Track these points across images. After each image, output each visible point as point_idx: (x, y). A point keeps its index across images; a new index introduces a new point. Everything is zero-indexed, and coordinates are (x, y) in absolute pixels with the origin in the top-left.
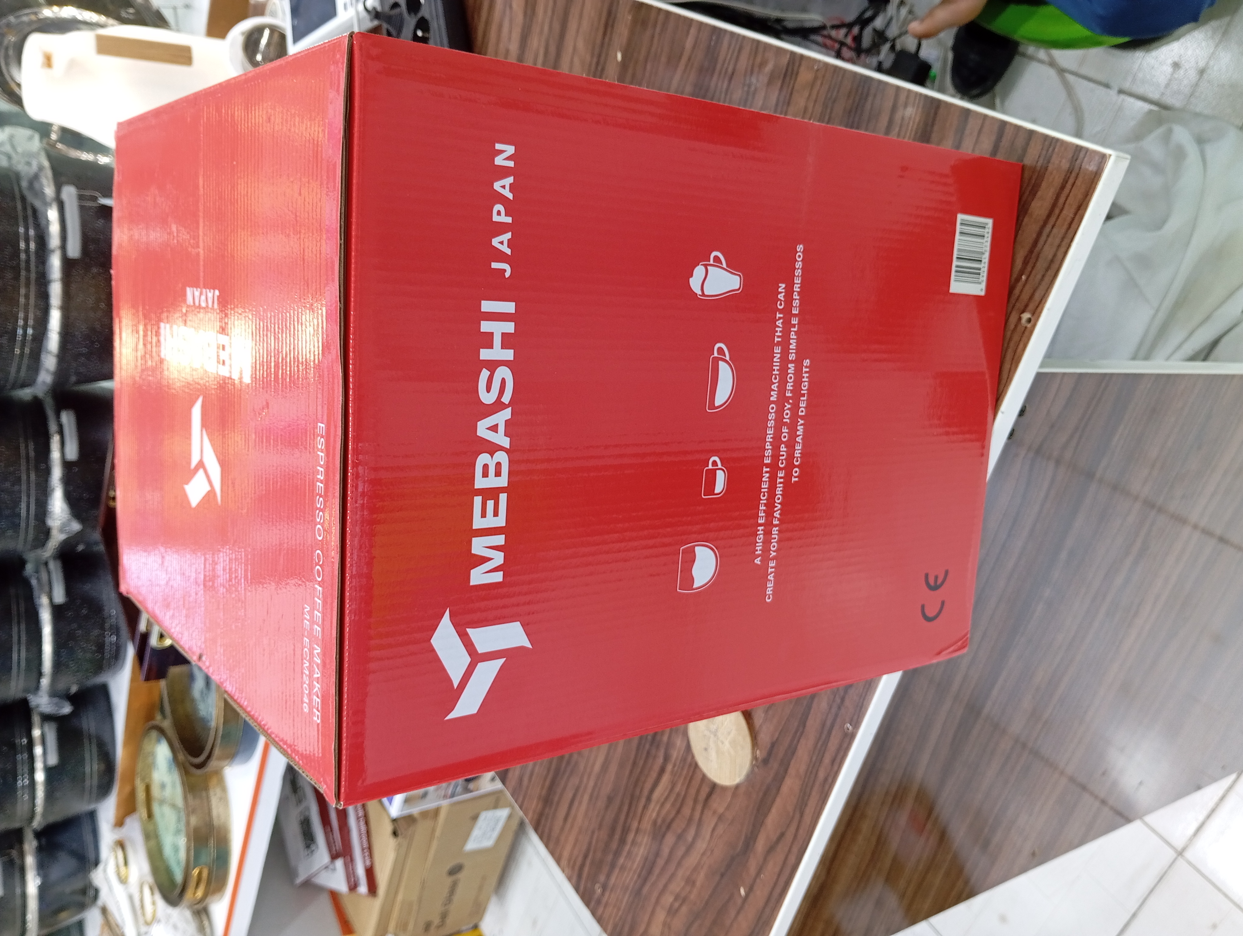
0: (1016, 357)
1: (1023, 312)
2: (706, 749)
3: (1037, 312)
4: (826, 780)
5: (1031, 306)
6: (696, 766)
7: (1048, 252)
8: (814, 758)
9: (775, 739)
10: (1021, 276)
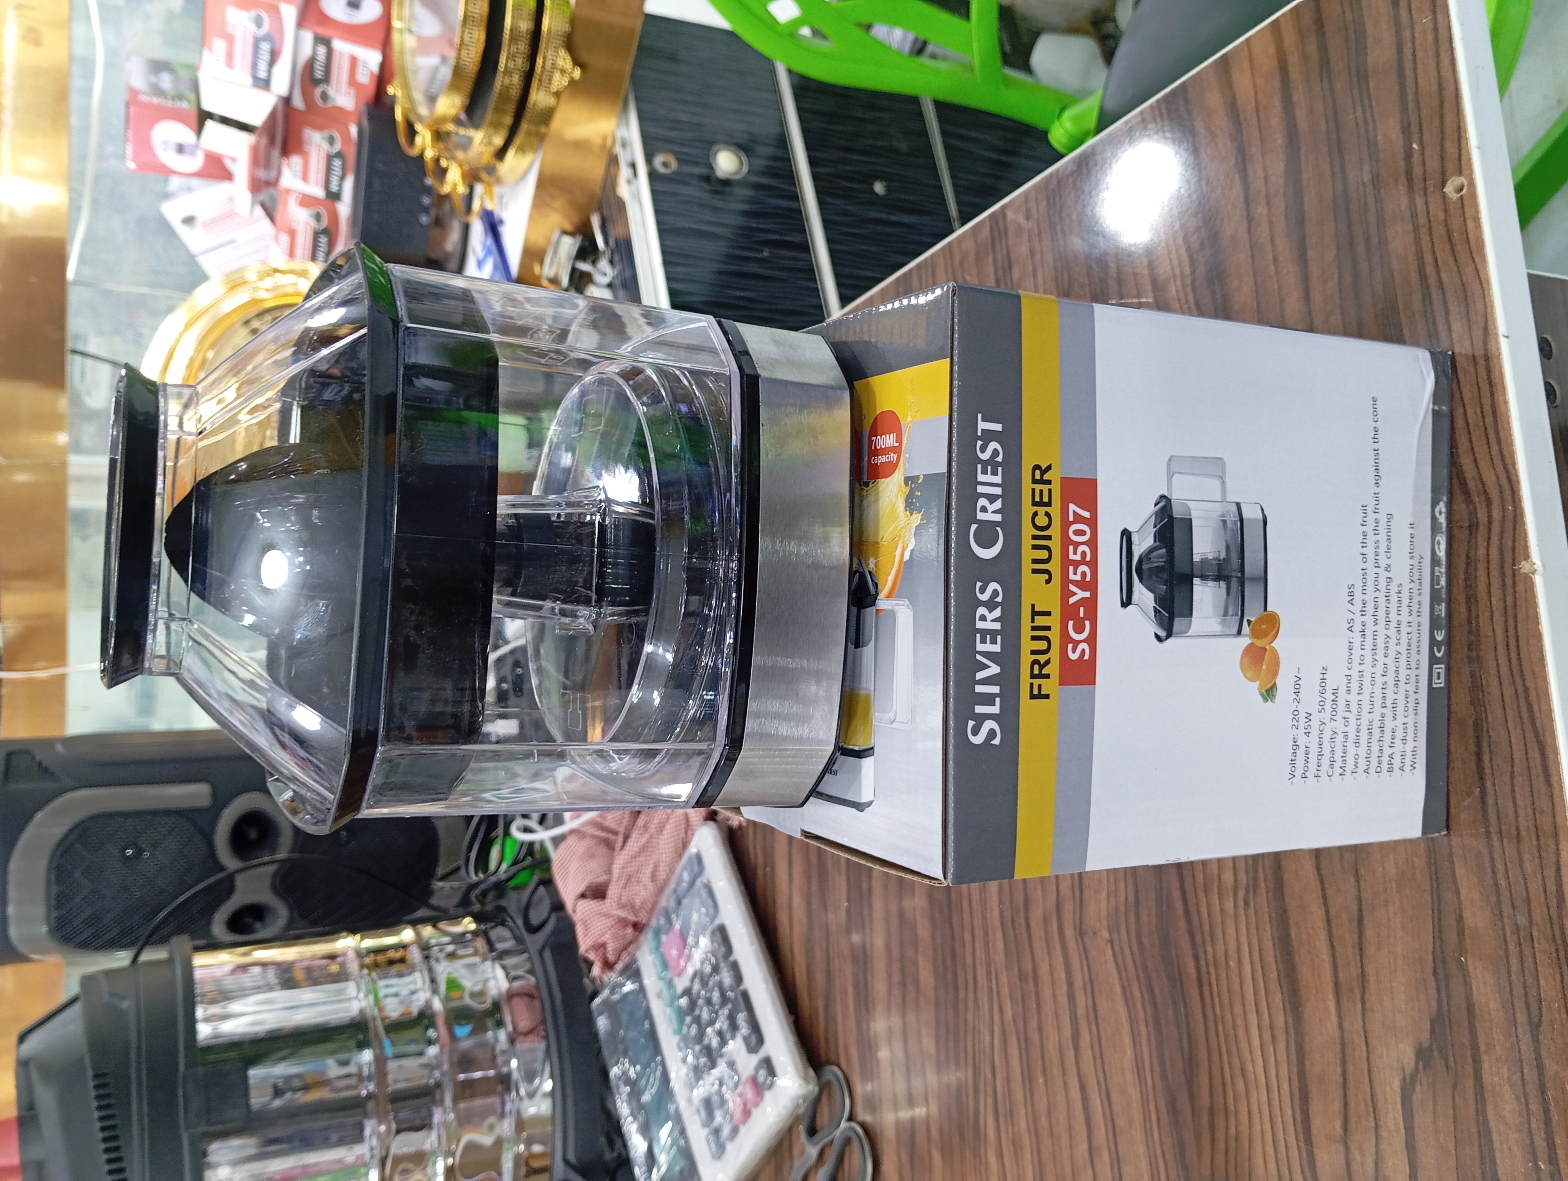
0: (1474, 248)
1: (1443, 185)
3: (1462, 165)
5: (1450, 166)
7: (1428, 84)
10: (1411, 148)
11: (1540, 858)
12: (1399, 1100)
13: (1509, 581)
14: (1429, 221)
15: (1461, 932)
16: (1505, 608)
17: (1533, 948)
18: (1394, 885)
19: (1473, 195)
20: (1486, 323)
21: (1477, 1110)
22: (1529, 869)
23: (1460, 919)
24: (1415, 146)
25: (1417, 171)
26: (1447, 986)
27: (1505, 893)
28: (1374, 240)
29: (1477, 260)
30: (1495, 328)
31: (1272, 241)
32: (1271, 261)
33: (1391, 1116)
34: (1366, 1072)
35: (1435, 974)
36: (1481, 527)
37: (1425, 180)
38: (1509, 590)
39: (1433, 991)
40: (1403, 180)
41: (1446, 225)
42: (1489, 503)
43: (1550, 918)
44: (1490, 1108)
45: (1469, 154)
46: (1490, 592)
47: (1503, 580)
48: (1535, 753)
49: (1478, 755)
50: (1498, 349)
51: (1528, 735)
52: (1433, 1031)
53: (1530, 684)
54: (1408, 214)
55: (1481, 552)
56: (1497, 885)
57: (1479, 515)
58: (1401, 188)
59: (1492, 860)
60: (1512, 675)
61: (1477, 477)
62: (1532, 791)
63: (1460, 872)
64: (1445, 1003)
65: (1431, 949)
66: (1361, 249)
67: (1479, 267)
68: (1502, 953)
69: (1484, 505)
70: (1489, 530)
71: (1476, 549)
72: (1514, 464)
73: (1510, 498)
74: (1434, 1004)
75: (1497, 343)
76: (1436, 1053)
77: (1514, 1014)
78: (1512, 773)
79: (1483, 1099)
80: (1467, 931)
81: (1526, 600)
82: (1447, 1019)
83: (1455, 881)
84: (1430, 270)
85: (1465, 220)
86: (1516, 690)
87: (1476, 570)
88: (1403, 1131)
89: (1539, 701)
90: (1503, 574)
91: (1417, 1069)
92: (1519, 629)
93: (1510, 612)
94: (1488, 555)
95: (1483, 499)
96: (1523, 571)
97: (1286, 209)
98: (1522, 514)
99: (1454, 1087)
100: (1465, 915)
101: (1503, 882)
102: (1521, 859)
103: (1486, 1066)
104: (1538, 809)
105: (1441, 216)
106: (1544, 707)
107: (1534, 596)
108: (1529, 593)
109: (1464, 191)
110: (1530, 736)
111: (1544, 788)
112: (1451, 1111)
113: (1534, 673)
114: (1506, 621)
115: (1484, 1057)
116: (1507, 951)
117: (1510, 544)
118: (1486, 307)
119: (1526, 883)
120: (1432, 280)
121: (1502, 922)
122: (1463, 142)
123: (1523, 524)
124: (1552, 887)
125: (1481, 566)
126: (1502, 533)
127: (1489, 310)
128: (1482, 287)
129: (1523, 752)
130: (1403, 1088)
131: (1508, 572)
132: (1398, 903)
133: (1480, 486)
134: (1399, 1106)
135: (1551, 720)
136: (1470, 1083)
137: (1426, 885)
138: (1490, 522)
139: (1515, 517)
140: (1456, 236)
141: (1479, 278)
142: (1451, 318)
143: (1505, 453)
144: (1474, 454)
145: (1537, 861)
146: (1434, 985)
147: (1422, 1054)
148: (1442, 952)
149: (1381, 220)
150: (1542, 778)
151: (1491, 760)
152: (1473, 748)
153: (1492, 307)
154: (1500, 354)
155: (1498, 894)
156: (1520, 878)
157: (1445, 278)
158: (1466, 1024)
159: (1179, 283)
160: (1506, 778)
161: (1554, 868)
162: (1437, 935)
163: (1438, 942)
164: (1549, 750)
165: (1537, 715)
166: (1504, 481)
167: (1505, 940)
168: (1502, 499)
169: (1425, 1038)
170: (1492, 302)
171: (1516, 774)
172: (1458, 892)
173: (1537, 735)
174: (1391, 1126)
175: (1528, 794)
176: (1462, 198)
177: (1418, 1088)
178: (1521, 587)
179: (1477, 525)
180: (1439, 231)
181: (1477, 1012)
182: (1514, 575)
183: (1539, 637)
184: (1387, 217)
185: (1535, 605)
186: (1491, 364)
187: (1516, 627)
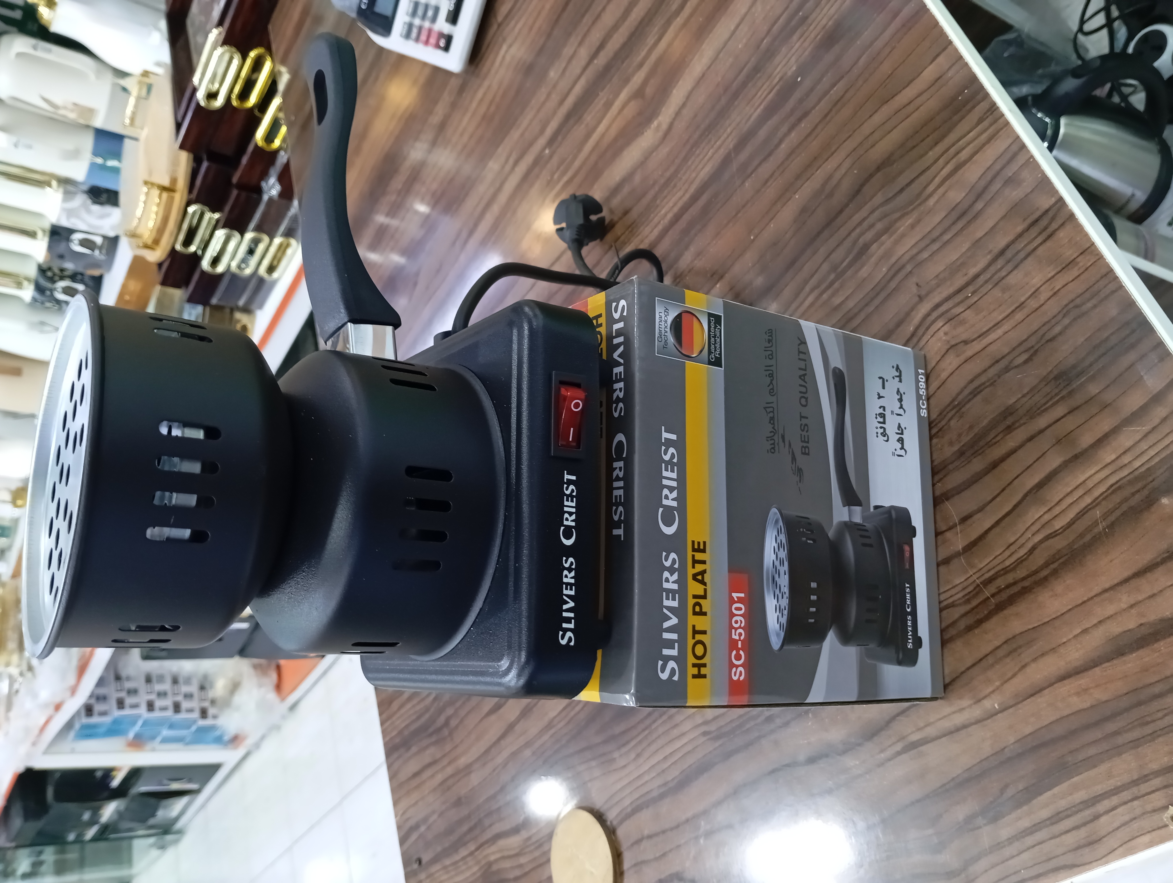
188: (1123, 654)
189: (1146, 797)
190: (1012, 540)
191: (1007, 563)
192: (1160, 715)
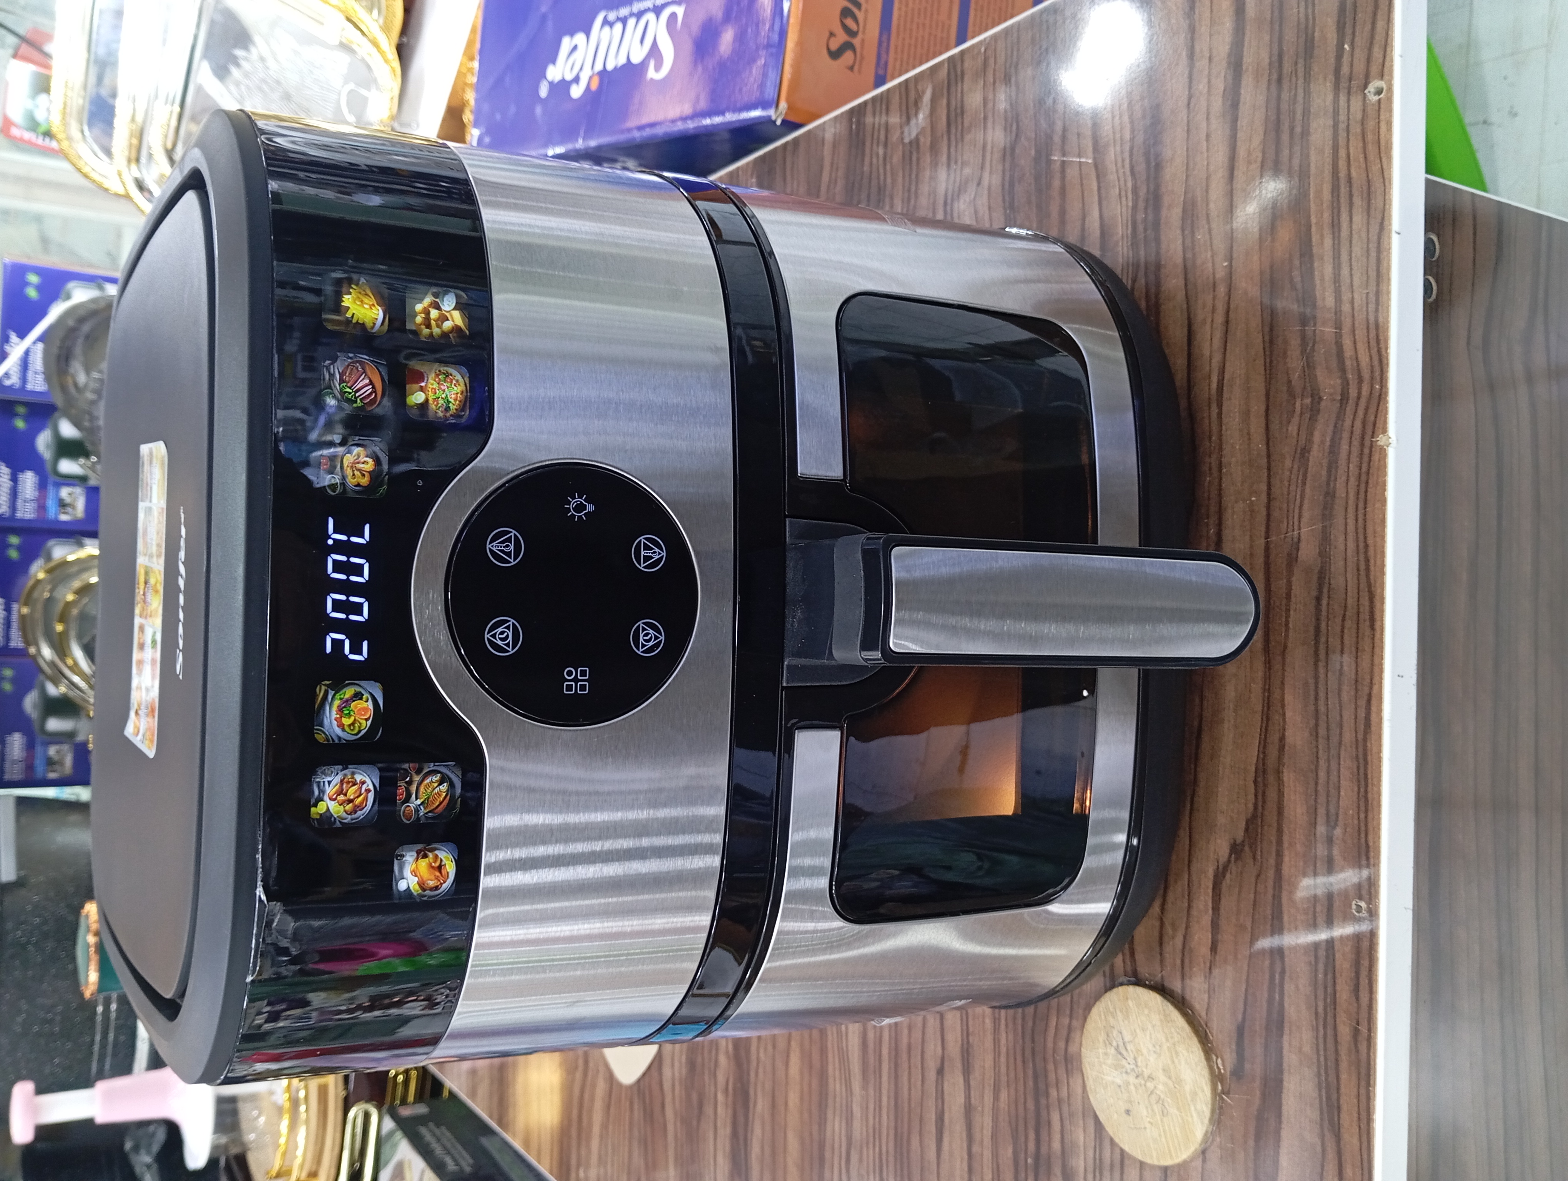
0: (1383, 148)
1: (1366, 86)
2: (1128, 1112)
3: (1384, 71)
4: (1356, 1032)
5: (1374, 69)
6: (1122, 1151)
8: (1321, 1009)
9: (1240, 1017)
10: (1343, 48)
11: (1356, 690)
12: (1211, 886)
13: (1366, 451)
14: (1349, 119)
15: (1282, 748)
16: (1360, 474)
17: (1339, 764)
18: (1231, 706)
19: (1390, 99)
20: (1383, 218)
21: (1274, 896)
22: (1345, 697)
23: (1282, 738)
24: (1346, 46)
25: (1345, 70)
26: (1264, 793)
27: (1323, 718)
28: (1298, 129)
29: (1383, 160)
30: (1390, 224)
31: (1208, 119)
32: (1204, 138)
33: (1202, 898)
34: (1186, 862)
35: (1255, 782)
36: (1350, 401)
37: (1350, 80)
38: (1366, 459)
39: (1251, 797)
40: (1331, 77)
41: (1362, 124)
42: (1360, 380)
43: (1357, 740)
44: (1284, 895)
45: (1392, 61)
46: (1349, 459)
47: (1362, 450)
48: (1365, 601)
49: (1318, 599)
50: (1389, 244)
51: (1362, 586)
52: (1247, 830)
53: (1370, 541)
54: (1331, 110)
55: (1348, 423)
56: (1317, 710)
57: (1350, 391)
58: (1328, 84)
59: (1317, 688)
60: (1357, 533)
61: (1354, 357)
62: (1358, 633)
63: (1288, 698)
64: (1260, 808)
65: (1255, 759)
66: (1285, 137)
67: (1385, 166)
68: (1313, 767)
69: (1356, 382)
70: (1357, 405)
71: (1343, 421)
72: (1387, 348)
73: (1378, 378)
74: (1251, 806)
75: (1390, 238)
76: (1247, 848)
77: (1315, 819)
78: (1344, 616)
79: (1280, 887)
80: (1287, 748)
81: (1378, 469)
82: (1260, 820)
83: (1283, 706)
84: (1342, 164)
85: (1379, 122)
86: (1358, 546)
87: (1341, 438)
88: (1210, 912)
89: (1375, 557)
90: (1362, 445)
91: (1229, 861)
92: (1368, 494)
93: (1364, 477)
94: (1353, 427)
95: (1356, 377)
96: (1379, 443)
97: (1224, 91)
98: (1386, 394)
99: (1258, 876)
100: (1287, 734)
101: (1322, 708)
102: (1340, 691)
103: (1286, 859)
104: (1360, 648)
105: (1359, 116)
106: (1379, 562)
107: (1385, 466)
108: (1382, 462)
109: (1382, 96)
110: (1363, 585)
111: (1368, 632)
112: (1252, 896)
113: (1375, 533)
114: (1358, 486)
115: (1286, 853)
116: (1317, 767)
117: (1372, 418)
118: (1384, 205)
119: (1341, 710)
120: (1342, 174)
121: (1317, 741)
122: (1388, 49)
123: (1386, 402)
124: (1362, 714)
125: (1346, 435)
126: (1367, 409)
127: (1387, 207)
128: (1385, 185)
129: (1356, 599)
130: (1216, 876)
131: (1367, 443)
132: (1232, 722)
133: (1355, 364)
134: (1210, 891)
135: (1383, 573)
136: (1271, 873)
137: (1259, 708)
138: (1359, 398)
139: (1380, 395)
140: (1370, 137)
141: (1383, 178)
142: (1354, 211)
143: (1381, 338)
144: (1354, 336)
145: (1353, 693)
146: (1253, 791)
147: (1236, 849)
148: (1264, 764)
149: (1306, 112)
150: (1368, 623)
151: (1328, 604)
152: (1314, 593)
153: (1390, 205)
154: (1390, 248)
155: (1317, 719)
156: (1337, 705)
157: (1354, 174)
158: (1275, 825)
159: (1118, 148)
160: (1339, 620)
161: (1366, 698)
162: (1261, 749)
163: (1261, 756)
164: (1377, 598)
165: (1372, 568)
166: (1376, 362)
167: (1318, 758)
168: (1372, 378)
169: (1240, 835)
170: (1390, 200)
171: (1347, 617)
172: (1284, 714)
173: (1369, 585)
174: (1201, 907)
175: (1354, 635)
176: (1380, 100)
177: (1228, 876)
178: (1376, 457)
179: (1348, 399)
180: (1356, 129)
181: (1286, 814)
182: (1371, 447)
183: (1384, 502)
184: (1312, 110)
185: (1385, 474)
186: (1382, 257)
187: (1366, 492)
188: (1238, 104)
189: (1351, 117)
190: (1117, 191)
191: (1130, 204)
192: (1294, 79)
